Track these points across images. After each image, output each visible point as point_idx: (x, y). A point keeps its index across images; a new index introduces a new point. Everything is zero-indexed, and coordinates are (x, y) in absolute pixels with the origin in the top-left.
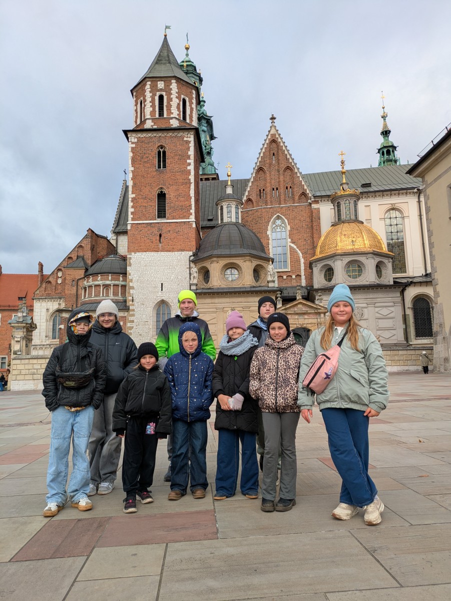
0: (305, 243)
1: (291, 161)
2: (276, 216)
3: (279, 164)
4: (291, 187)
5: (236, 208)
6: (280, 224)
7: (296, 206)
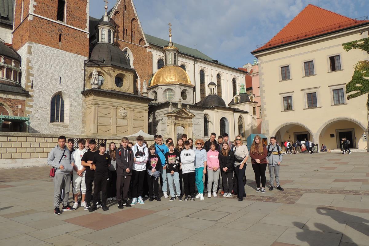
1: (136, 15)
2: (125, 48)
3: (129, 14)
4: (134, 32)
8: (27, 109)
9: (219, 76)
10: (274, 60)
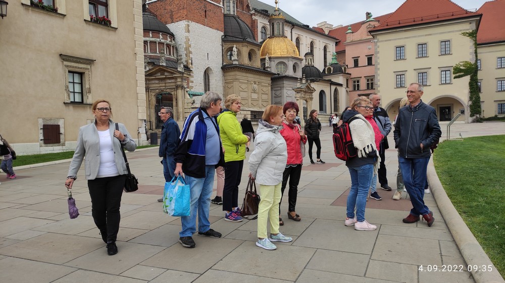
8: (191, 84)
9: (312, 44)
10: (390, 40)
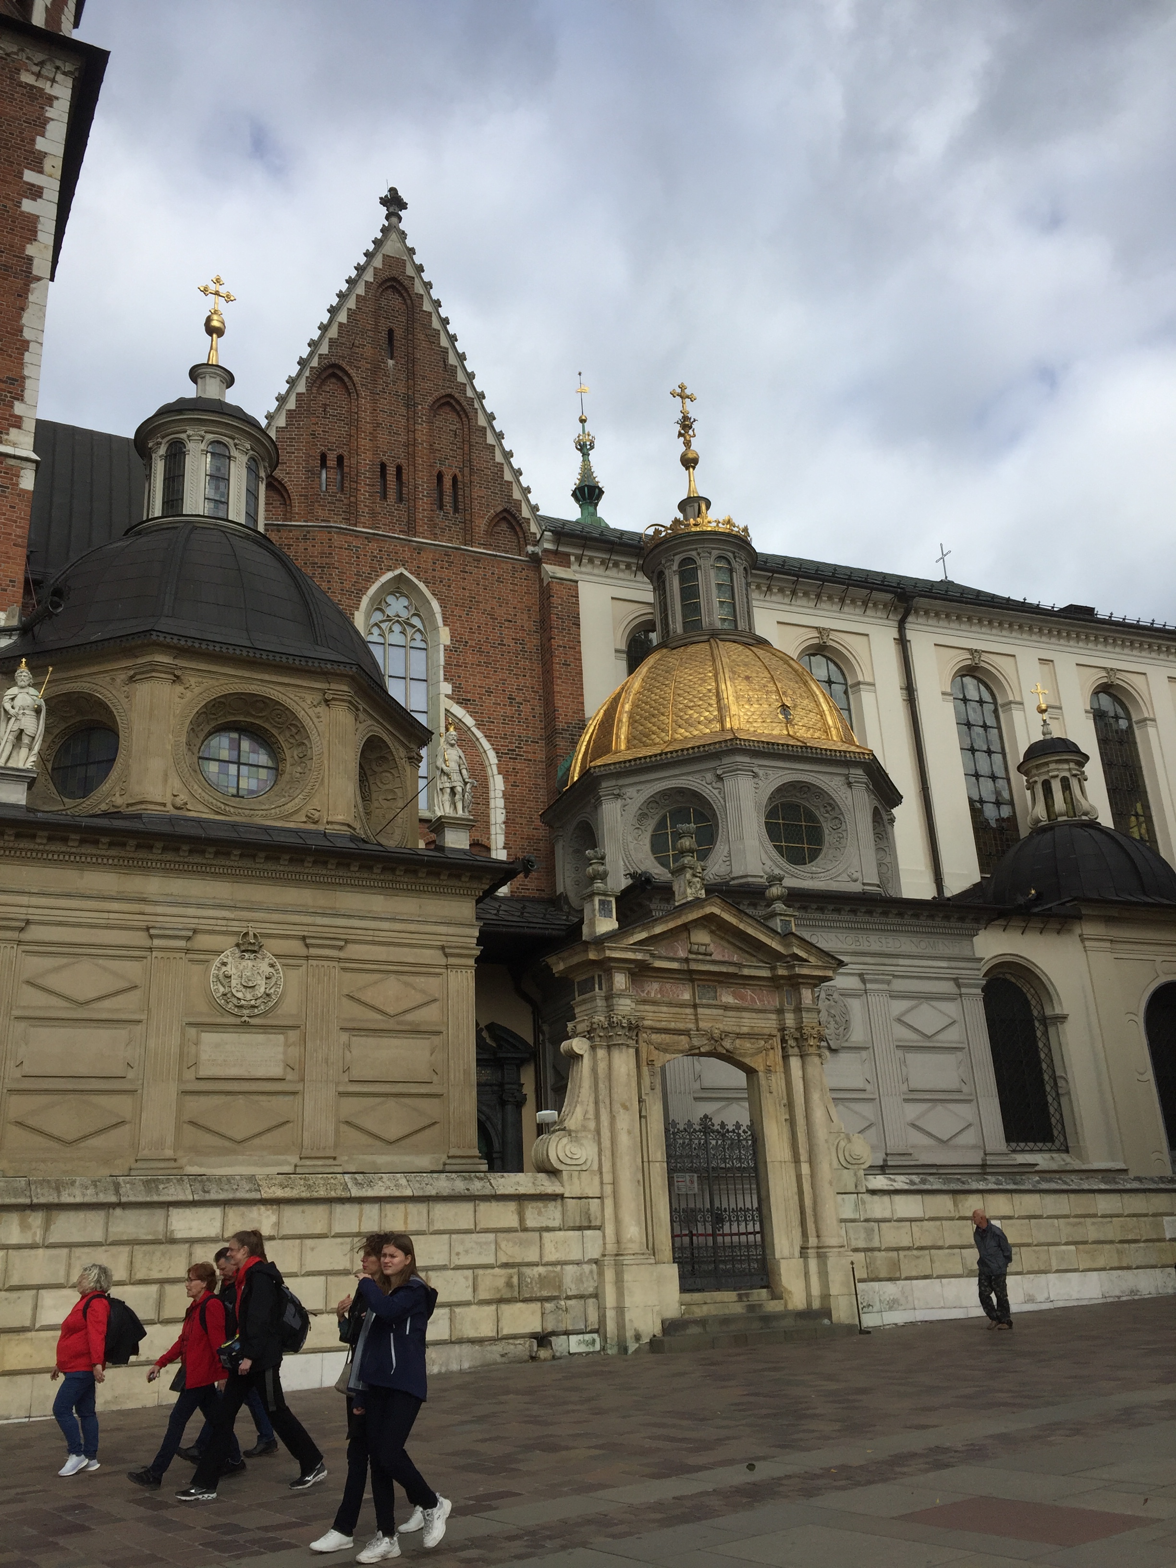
0: (509, 710)
1: (461, 378)
2: (389, 575)
3: (411, 375)
4: (455, 479)
5: (249, 468)
6: (405, 614)
7: (478, 558)
9: (1109, 698)
